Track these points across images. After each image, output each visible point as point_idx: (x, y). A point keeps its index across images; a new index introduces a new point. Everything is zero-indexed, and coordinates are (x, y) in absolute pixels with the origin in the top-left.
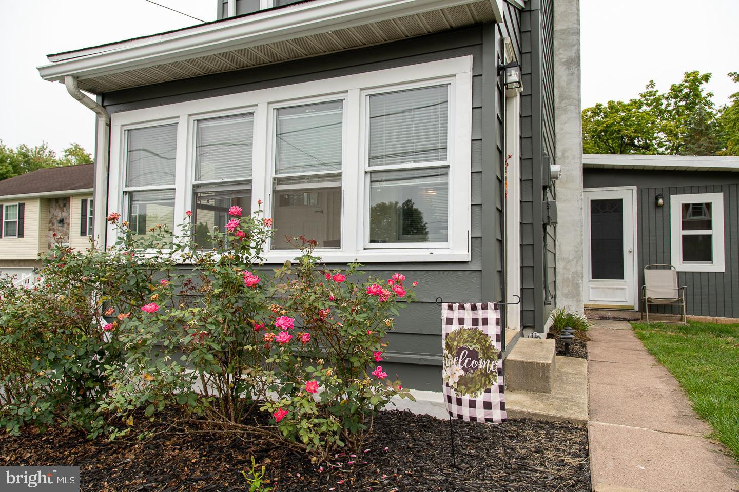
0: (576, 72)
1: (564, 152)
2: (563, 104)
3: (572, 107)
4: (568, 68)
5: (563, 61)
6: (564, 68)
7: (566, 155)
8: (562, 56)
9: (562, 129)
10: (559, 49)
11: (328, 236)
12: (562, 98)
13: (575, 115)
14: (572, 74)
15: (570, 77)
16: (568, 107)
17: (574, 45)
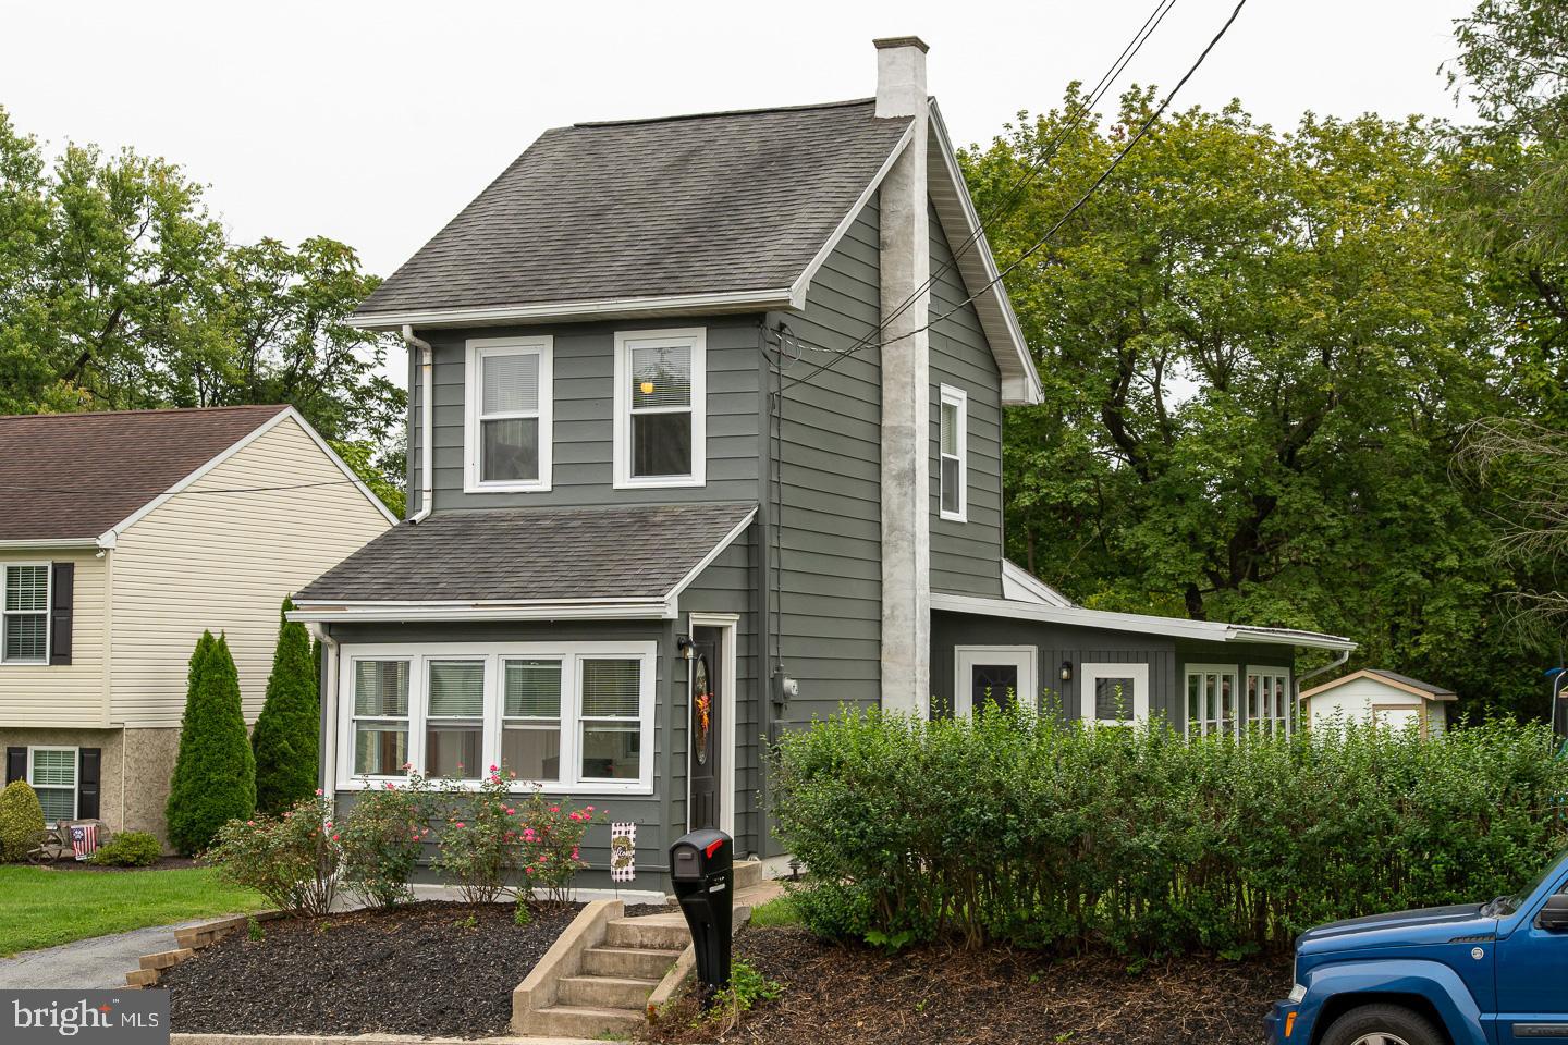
0: (910, 492)
1: (893, 608)
2: (892, 538)
3: (905, 544)
4: (900, 485)
5: (894, 473)
6: (895, 484)
7: (896, 613)
8: (892, 466)
9: (892, 575)
10: (889, 454)
11: (547, 753)
12: (893, 529)
13: (908, 555)
14: (905, 495)
15: (902, 499)
16: (899, 542)
17: (907, 453)
